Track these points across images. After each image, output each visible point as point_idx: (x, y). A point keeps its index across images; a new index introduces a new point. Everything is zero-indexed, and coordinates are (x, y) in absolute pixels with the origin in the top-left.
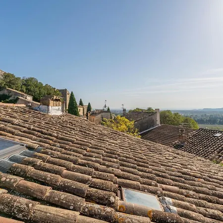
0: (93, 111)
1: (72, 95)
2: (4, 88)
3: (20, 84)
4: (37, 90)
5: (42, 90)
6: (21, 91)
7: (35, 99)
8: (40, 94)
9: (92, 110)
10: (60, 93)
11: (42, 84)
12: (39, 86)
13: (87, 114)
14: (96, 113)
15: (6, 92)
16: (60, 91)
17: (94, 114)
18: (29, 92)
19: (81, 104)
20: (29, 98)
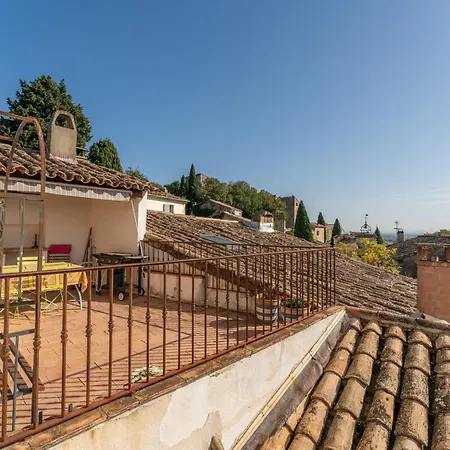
0: (344, 236)
1: (301, 206)
2: (206, 199)
3: (225, 191)
4: (248, 199)
5: (255, 199)
6: (226, 203)
7: (245, 214)
8: (252, 206)
9: (342, 233)
10: (284, 204)
11: (255, 191)
12: (252, 193)
13: (332, 239)
14: (350, 239)
15: (209, 206)
16: (283, 199)
17: (346, 239)
18: (237, 204)
19: (321, 221)
20: (238, 213)
